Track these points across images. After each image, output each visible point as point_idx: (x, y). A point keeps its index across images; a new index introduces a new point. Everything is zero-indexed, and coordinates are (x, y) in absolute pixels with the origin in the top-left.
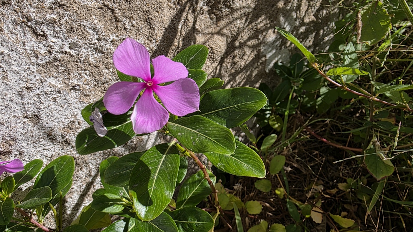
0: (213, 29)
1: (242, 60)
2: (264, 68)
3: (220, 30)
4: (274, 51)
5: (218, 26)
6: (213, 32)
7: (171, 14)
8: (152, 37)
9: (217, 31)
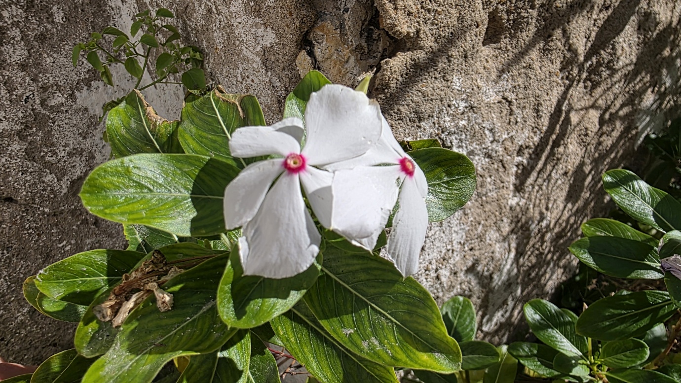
0: (587, 101)
1: (609, 137)
2: (633, 145)
3: (595, 101)
4: (648, 119)
5: (592, 96)
6: (587, 106)
7: (558, 93)
8: (538, 128)
9: (591, 103)
